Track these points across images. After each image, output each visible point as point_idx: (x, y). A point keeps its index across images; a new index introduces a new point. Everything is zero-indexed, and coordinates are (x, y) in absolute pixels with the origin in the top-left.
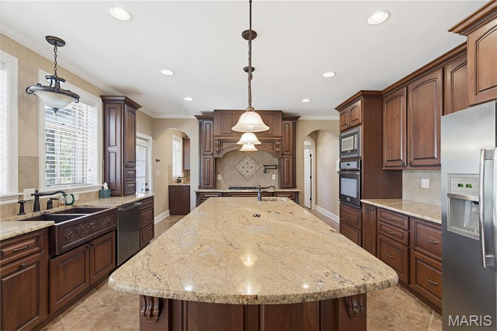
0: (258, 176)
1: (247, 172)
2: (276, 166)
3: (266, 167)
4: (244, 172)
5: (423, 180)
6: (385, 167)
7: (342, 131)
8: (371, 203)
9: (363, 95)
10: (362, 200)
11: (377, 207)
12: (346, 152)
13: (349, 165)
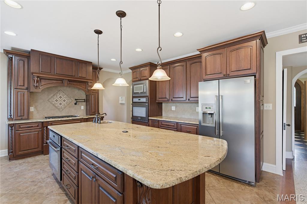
0: (69, 107)
1: (61, 104)
2: (84, 99)
3: (78, 101)
4: (58, 105)
5: (172, 107)
6: (158, 101)
7: (133, 81)
8: (156, 119)
9: (150, 64)
10: (149, 118)
11: (159, 120)
12: (138, 93)
13: (140, 100)
